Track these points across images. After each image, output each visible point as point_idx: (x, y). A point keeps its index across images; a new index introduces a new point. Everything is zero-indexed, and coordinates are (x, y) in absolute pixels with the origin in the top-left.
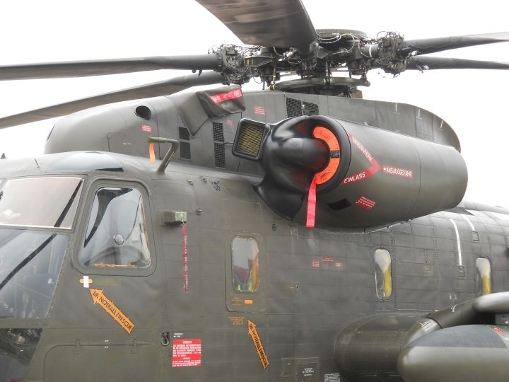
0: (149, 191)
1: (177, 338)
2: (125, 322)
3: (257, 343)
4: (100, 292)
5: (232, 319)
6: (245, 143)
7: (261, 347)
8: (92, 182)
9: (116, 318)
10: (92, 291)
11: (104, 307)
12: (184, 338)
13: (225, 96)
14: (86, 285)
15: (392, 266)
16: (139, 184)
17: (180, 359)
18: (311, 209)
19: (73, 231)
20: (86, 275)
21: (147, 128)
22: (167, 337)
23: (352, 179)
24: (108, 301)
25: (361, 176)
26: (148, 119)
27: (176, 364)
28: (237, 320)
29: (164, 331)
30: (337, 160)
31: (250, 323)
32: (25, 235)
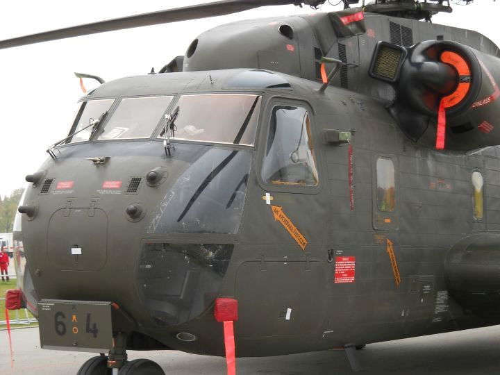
0: (314, 109)
1: (338, 255)
2: (300, 239)
3: (393, 260)
4: (279, 209)
5: (377, 237)
6: (381, 66)
7: (396, 265)
8: (269, 100)
9: (293, 235)
10: (273, 208)
11: (283, 223)
12: (344, 255)
13: (351, 18)
14: (268, 202)
15: (484, 188)
16: (306, 103)
17: (340, 275)
18: (441, 131)
19: (255, 148)
20: (268, 192)
21: (290, 48)
22: (331, 254)
23: (479, 104)
24: (287, 218)
25: (487, 100)
26: (291, 38)
27: (338, 280)
28: (379, 238)
29: (329, 249)
30: (468, 85)
31: (388, 241)
32: (212, 151)
